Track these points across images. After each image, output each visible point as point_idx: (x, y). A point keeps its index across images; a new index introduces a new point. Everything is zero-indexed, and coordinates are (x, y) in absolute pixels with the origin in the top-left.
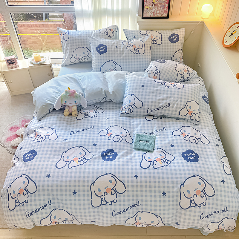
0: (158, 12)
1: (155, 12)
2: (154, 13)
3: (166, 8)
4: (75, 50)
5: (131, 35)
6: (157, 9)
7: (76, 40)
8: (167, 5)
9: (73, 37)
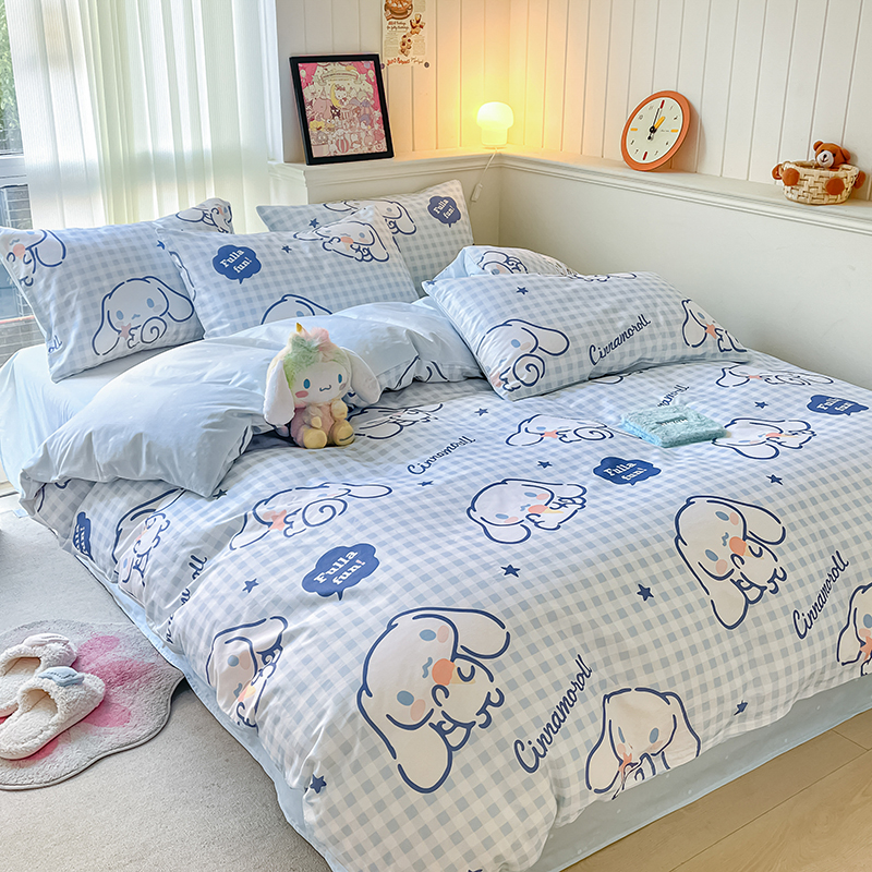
0: (355, 138)
1: (347, 137)
2: (343, 143)
3: (378, 122)
4: (110, 295)
5: (298, 219)
6: (351, 127)
7: (100, 254)
8: (378, 114)
9: (83, 248)
